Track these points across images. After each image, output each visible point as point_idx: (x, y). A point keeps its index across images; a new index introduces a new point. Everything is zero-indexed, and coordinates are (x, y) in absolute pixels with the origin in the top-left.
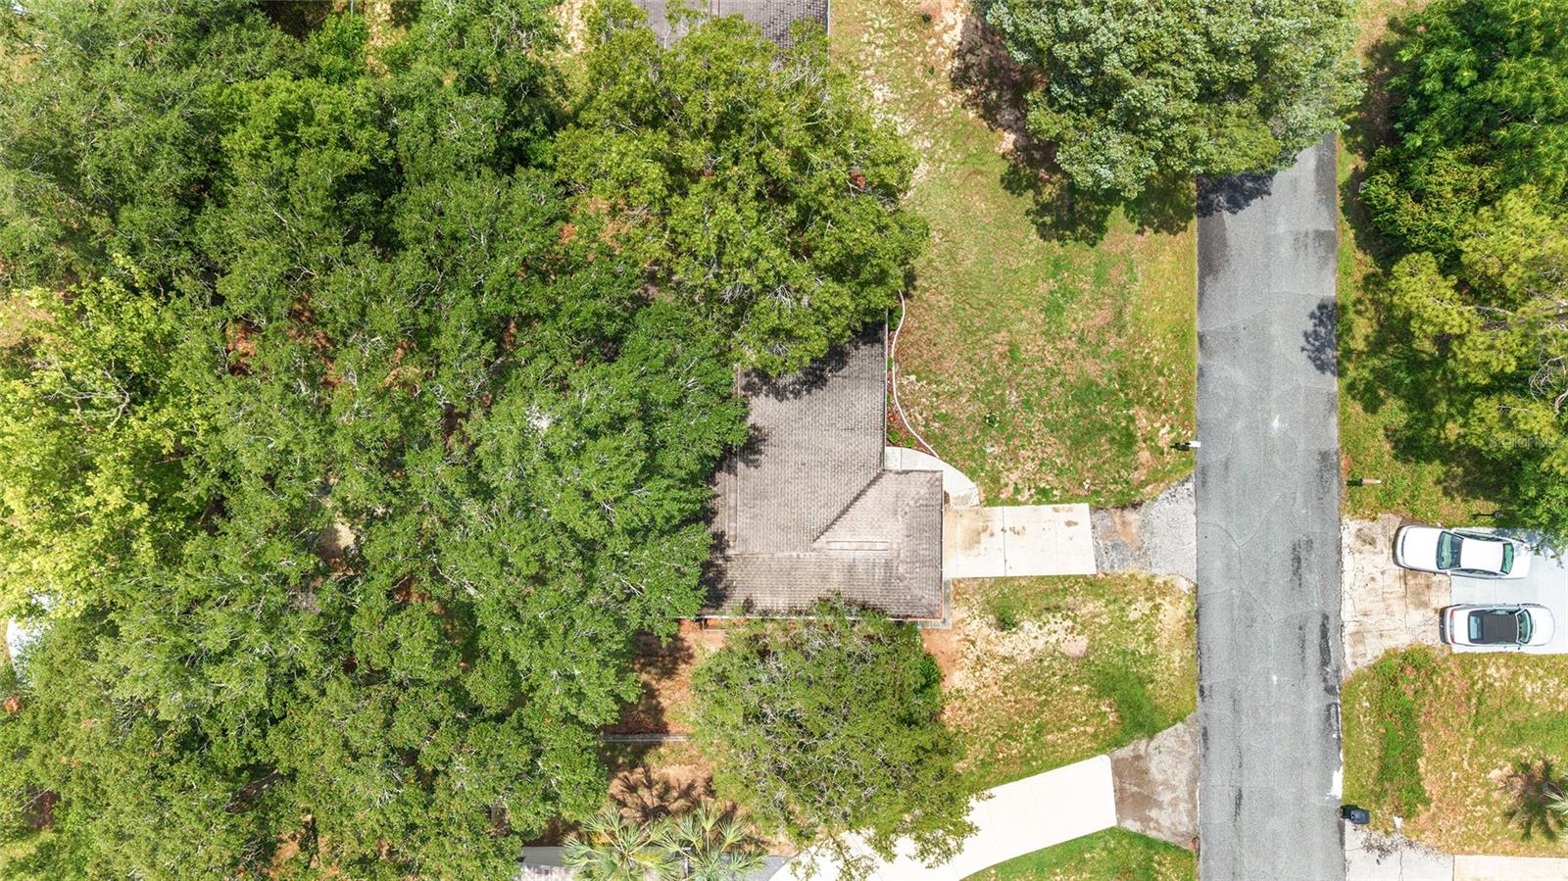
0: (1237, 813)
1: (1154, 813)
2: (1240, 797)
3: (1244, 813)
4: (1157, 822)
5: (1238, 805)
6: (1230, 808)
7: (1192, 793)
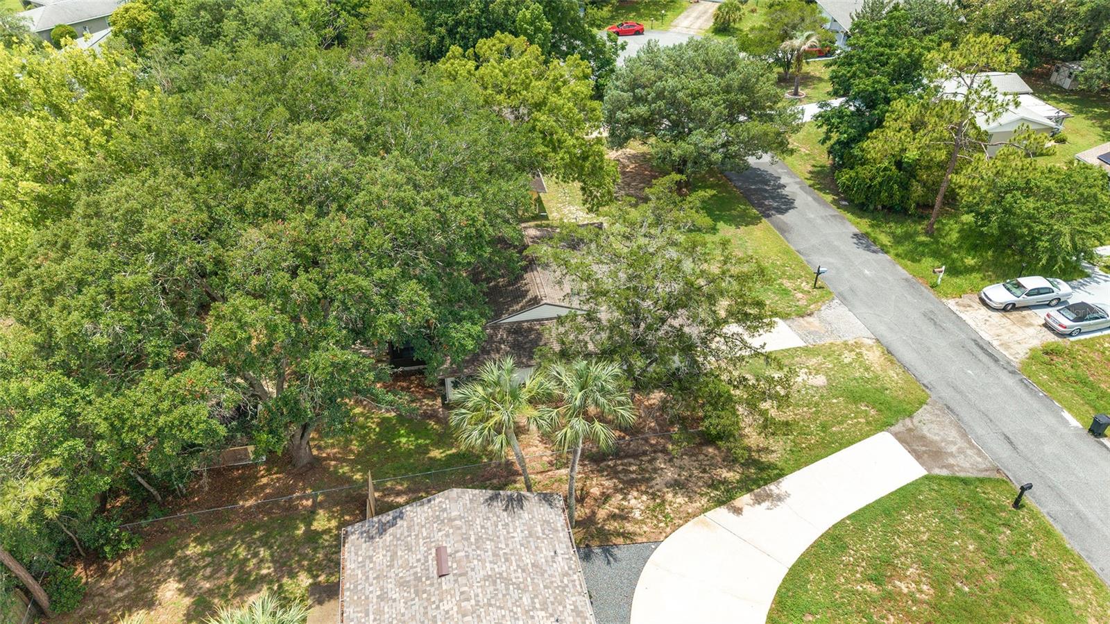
0: (1015, 448)
1: (951, 461)
2: (1007, 438)
3: (1021, 447)
4: (958, 466)
5: (1011, 443)
6: (1007, 446)
7: (969, 442)
